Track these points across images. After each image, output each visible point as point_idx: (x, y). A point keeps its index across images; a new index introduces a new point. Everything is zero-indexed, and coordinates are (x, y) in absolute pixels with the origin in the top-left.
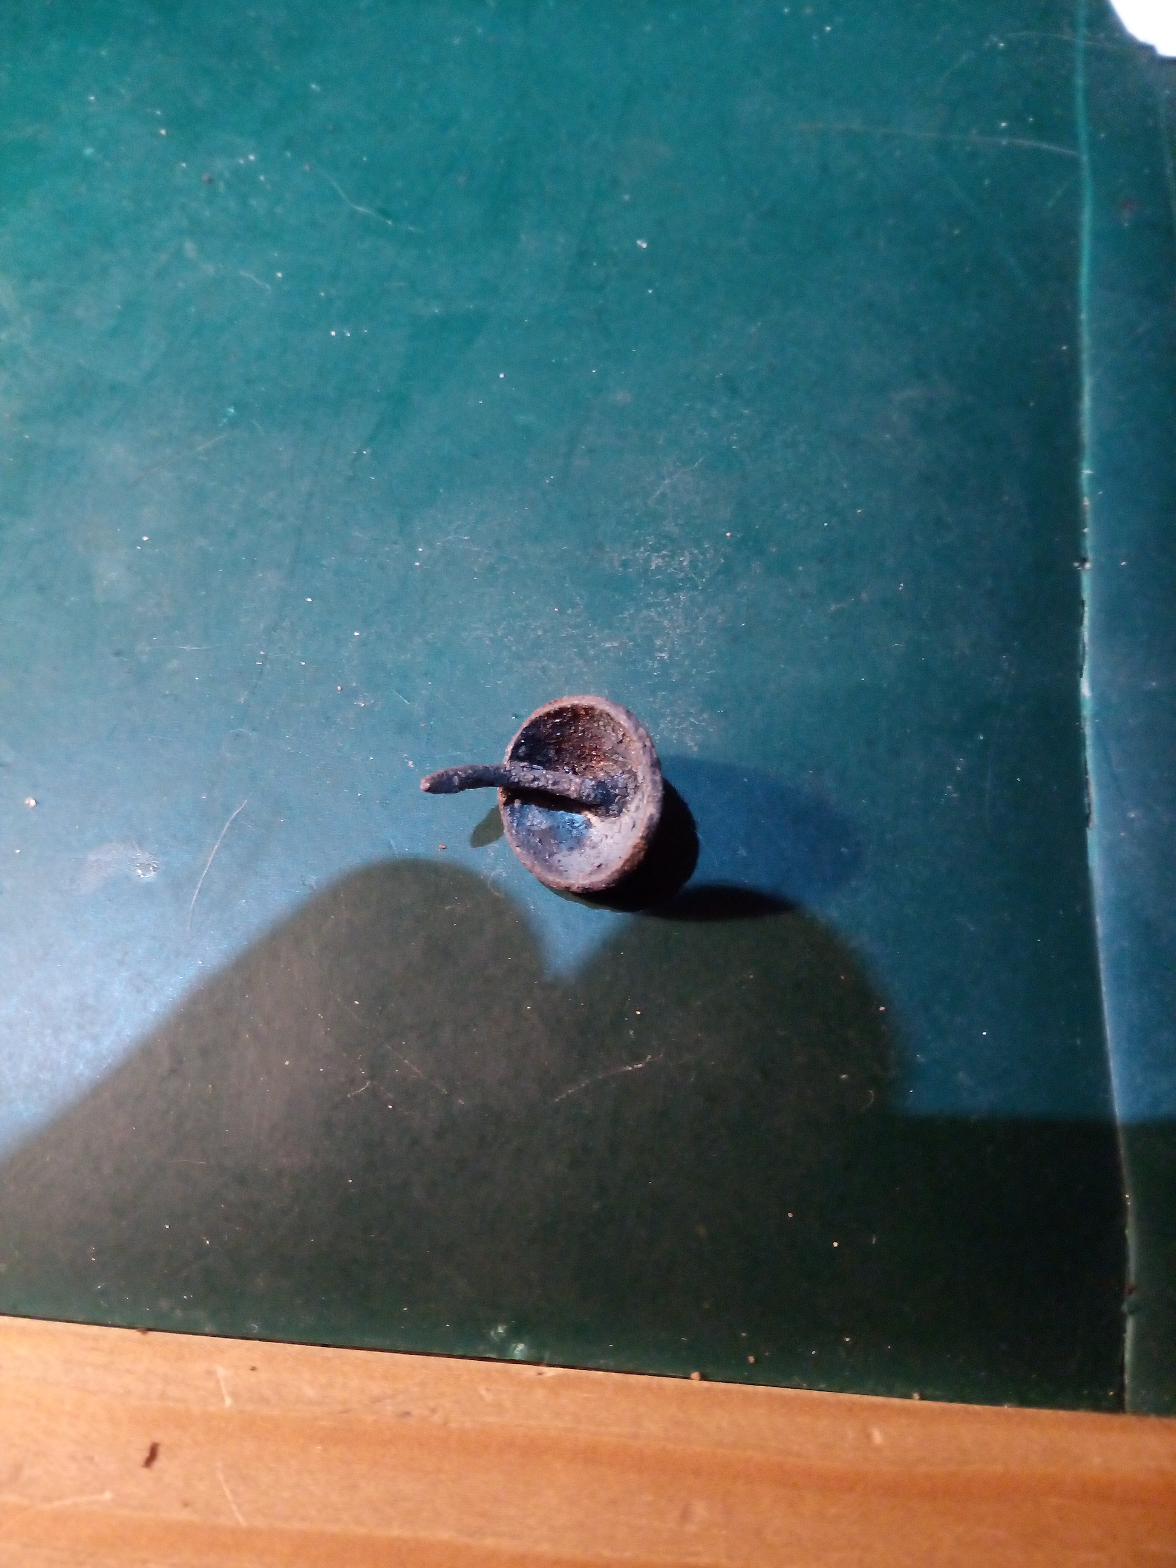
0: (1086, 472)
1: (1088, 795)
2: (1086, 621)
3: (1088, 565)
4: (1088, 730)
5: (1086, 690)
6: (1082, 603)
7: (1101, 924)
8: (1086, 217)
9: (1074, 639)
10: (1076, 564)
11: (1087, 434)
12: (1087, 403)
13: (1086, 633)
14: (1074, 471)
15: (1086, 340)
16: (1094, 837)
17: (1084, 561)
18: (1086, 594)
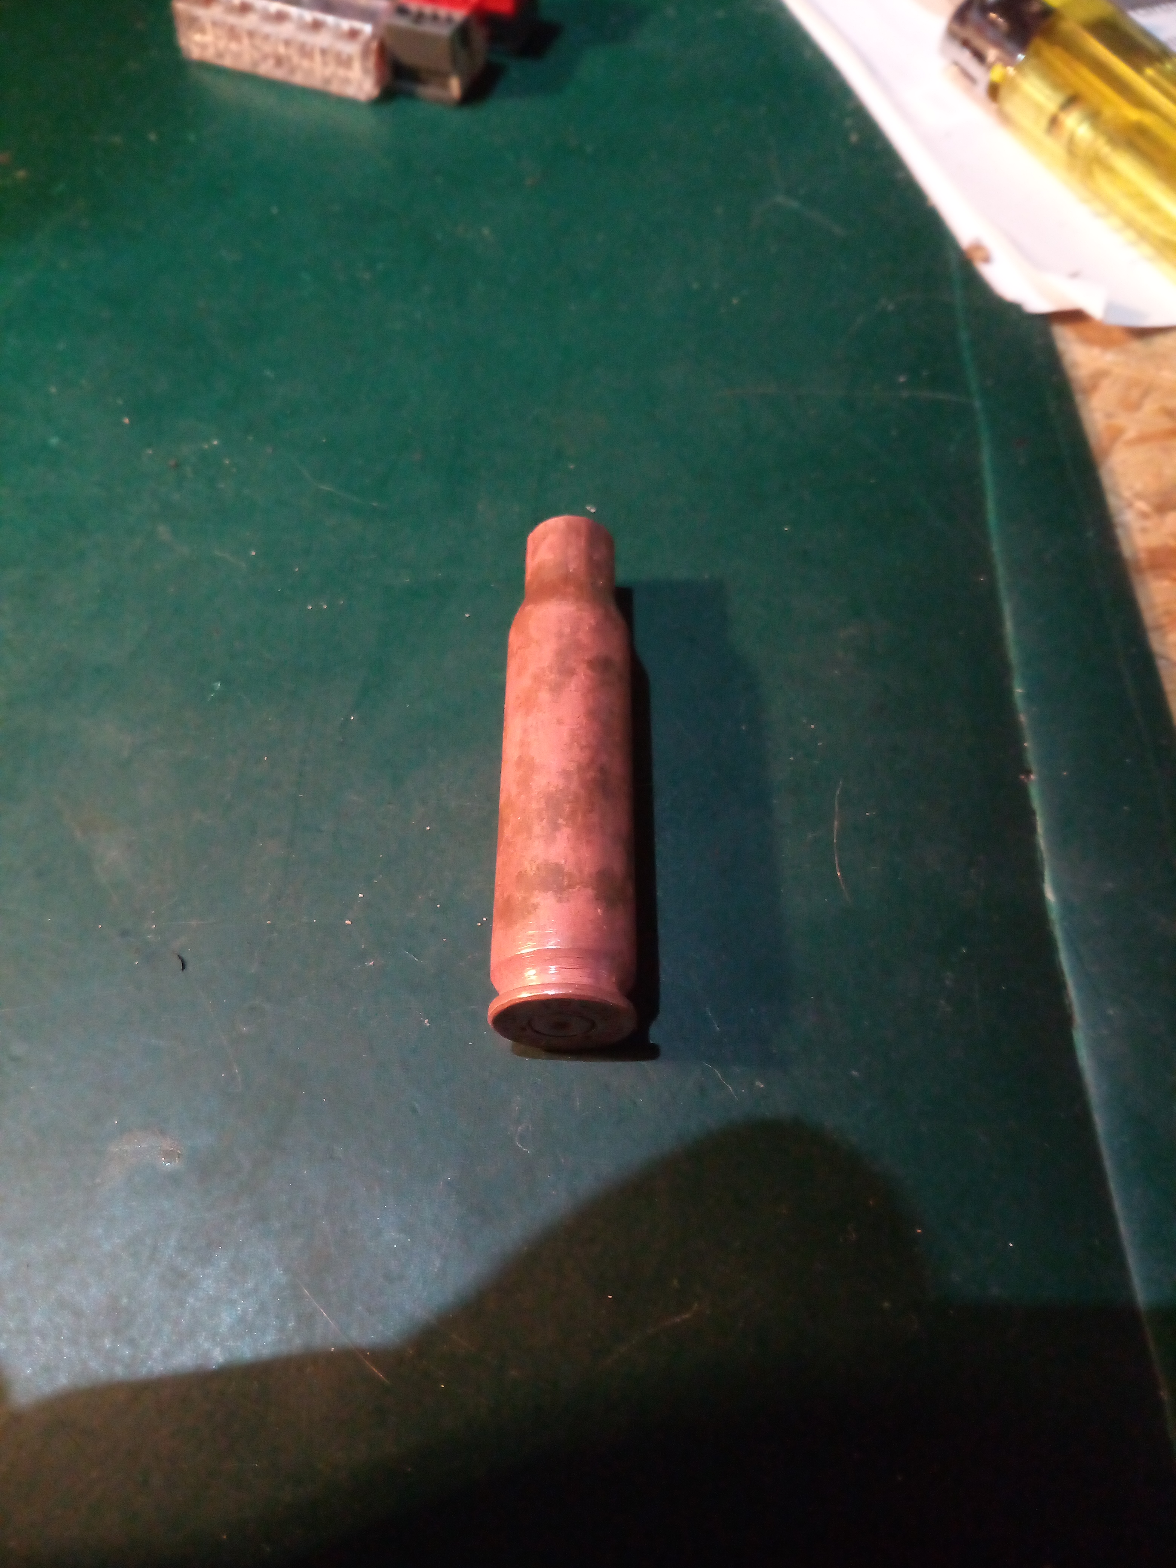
0: (1019, 691)
1: (1067, 995)
2: (1040, 829)
3: (1033, 777)
4: (1059, 933)
5: (1050, 895)
6: (1033, 813)
7: (1100, 1121)
8: (986, 457)
9: (1033, 847)
10: (1023, 777)
11: (1014, 654)
12: (1009, 626)
13: (1042, 842)
14: (1007, 692)
15: (1001, 571)
16: (1081, 1038)
17: (1028, 772)
18: (1037, 802)
